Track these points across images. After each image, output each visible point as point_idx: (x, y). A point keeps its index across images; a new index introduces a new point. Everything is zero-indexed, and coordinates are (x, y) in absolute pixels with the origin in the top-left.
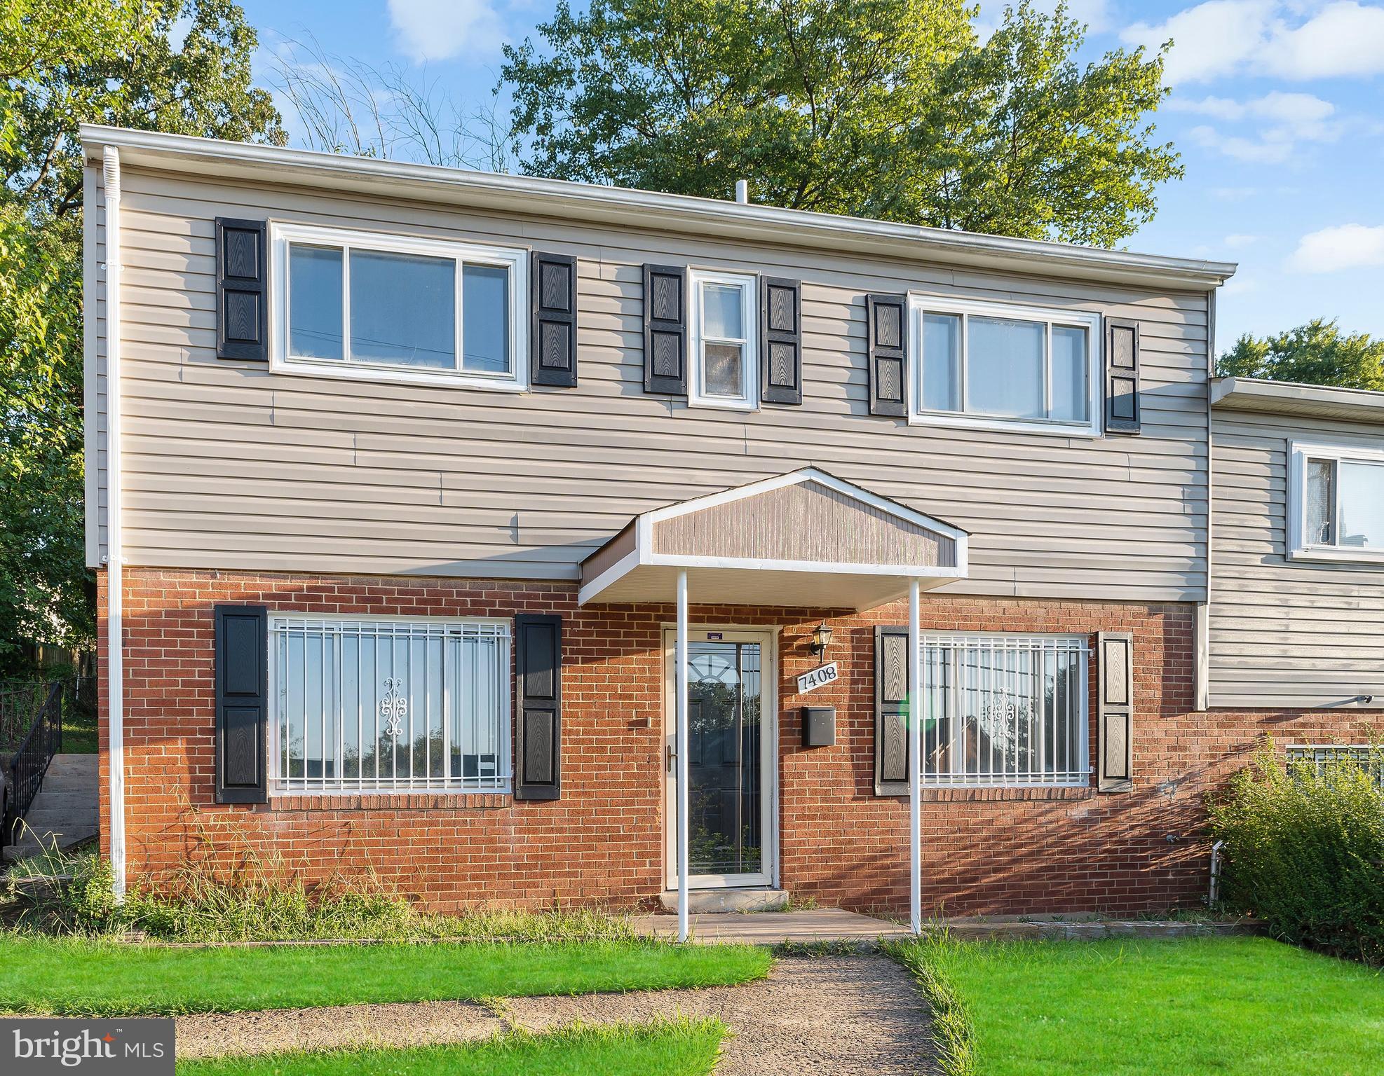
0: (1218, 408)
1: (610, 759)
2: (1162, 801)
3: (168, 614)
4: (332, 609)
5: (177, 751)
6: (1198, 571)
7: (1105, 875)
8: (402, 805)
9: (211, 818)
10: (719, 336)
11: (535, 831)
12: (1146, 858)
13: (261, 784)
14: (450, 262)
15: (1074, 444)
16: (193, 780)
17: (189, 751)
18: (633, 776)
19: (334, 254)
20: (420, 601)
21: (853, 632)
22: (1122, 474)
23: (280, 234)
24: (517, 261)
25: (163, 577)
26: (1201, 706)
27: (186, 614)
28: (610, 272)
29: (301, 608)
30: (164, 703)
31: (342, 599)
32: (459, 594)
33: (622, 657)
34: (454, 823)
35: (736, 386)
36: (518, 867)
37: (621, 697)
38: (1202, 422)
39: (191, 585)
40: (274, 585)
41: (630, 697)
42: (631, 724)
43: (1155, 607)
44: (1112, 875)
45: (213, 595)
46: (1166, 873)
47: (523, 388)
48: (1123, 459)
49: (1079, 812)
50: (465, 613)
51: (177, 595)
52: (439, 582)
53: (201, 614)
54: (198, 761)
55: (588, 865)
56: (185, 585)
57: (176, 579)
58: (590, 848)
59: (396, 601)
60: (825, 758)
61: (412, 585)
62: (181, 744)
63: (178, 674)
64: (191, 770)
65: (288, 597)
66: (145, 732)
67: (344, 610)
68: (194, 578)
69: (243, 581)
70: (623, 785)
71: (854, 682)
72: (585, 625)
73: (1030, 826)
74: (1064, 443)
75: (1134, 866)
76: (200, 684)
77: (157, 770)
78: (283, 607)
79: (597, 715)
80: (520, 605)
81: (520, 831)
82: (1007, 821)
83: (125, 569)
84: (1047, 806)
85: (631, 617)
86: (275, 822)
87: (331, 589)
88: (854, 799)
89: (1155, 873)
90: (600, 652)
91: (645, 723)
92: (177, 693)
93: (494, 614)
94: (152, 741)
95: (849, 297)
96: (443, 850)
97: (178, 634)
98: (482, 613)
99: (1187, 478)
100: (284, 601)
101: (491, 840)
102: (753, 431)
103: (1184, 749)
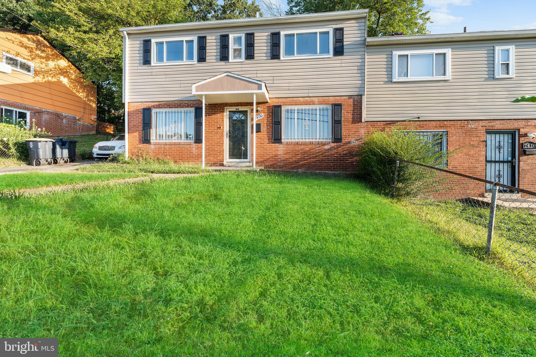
0: (367, 46)
1: (213, 135)
2: (352, 144)
3: (136, 110)
4: (162, 108)
5: (137, 134)
6: (362, 87)
7: (335, 162)
8: (174, 144)
9: (141, 146)
10: (237, 47)
11: (198, 149)
12: (347, 159)
13: (150, 140)
14: (183, 41)
15: (325, 59)
16: (139, 139)
17: (139, 134)
18: (218, 138)
19: (163, 43)
20: (177, 105)
21: (268, 107)
22: (340, 65)
23: (154, 41)
24: (195, 39)
25: (135, 104)
26: (363, 121)
27: (138, 110)
28: (214, 37)
29: (157, 108)
30: (135, 126)
31: (164, 106)
32: (185, 104)
33: (216, 115)
34: (183, 147)
35: (240, 57)
36: (195, 156)
37: (216, 122)
38: (363, 49)
39: (139, 105)
40: (153, 104)
41: (218, 122)
42: (218, 128)
43: (350, 97)
44: (337, 162)
45: (142, 106)
46: (354, 163)
47: (196, 63)
48: (340, 61)
49: (327, 147)
50: (185, 107)
51: (137, 107)
52: (181, 101)
53: (141, 110)
54: (140, 136)
55: (209, 156)
56: (138, 105)
57: (137, 104)
58: (209, 153)
59: (173, 105)
60: (261, 135)
61: (176, 102)
62: (137, 133)
63: (137, 120)
64: (139, 137)
65: (155, 106)
66: (132, 131)
67: (164, 108)
68: (140, 103)
69: (147, 103)
70: (216, 140)
71: (268, 118)
72: (209, 108)
73: (313, 150)
74: (323, 60)
75: (344, 161)
76: (140, 122)
77: (133, 137)
78: (154, 108)
79: (211, 126)
80: (196, 105)
81: (196, 149)
82: (307, 149)
83: (128, 103)
84: (318, 146)
85: (218, 106)
86: (152, 147)
87: (162, 104)
88: (268, 143)
89: (350, 162)
90: (211, 113)
91: (220, 128)
92: (137, 124)
93: (191, 107)
94: (133, 132)
95: (266, 34)
96: (181, 152)
97: (137, 113)
98: (189, 107)
99: (359, 64)
100: (154, 107)
101: (190, 151)
102: (243, 66)
103: (359, 132)
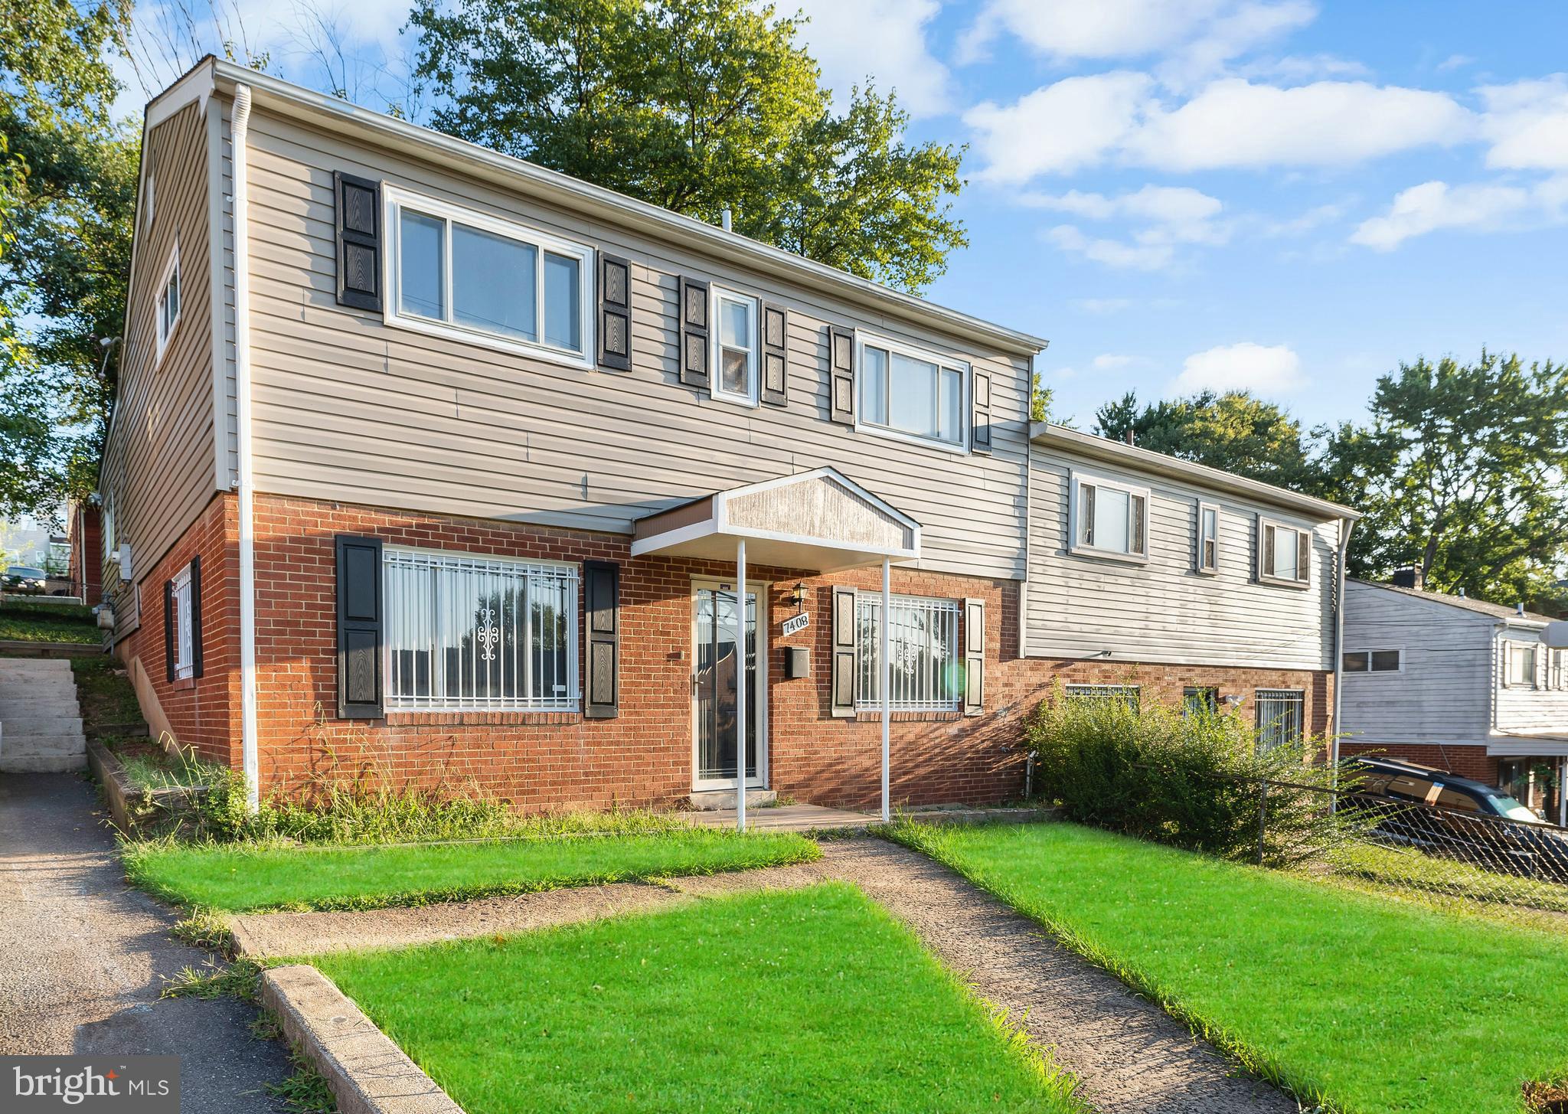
0: (1035, 442)
1: (654, 684)
2: (998, 723)
3: (293, 540)
4: (437, 546)
5: (302, 669)
6: (1021, 559)
7: (967, 776)
8: (497, 721)
9: (328, 731)
10: (732, 345)
11: (599, 744)
12: (989, 763)
13: (377, 701)
14: (534, 249)
15: (954, 458)
16: (317, 697)
17: (313, 669)
18: (670, 699)
19: (439, 223)
20: (510, 544)
21: (819, 589)
22: (979, 483)
23: (393, 197)
24: (585, 255)
25: (287, 505)
26: (1022, 656)
27: (309, 541)
28: (655, 278)
29: (411, 543)
30: (288, 623)
31: (445, 537)
32: (541, 539)
33: (663, 602)
34: (537, 737)
35: (744, 390)
36: (586, 774)
37: (662, 633)
38: (1024, 450)
39: (313, 514)
40: (387, 520)
41: (668, 634)
42: (669, 656)
43: (997, 582)
44: (972, 776)
45: (333, 526)
46: (1001, 774)
47: (590, 366)
48: (980, 473)
49: (953, 729)
50: (545, 556)
51: (300, 523)
52: (524, 528)
53: (323, 543)
54: (321, 679)
55: (638, 772)
56: (307, 513)
57: (299, 507)
58: (639, 758)
59: (491, 542)
60: (800, 687)
61: (503, 528)
62: (306, 663)
63: (301, 597)
64: (315, 687)
65: (399, 532)
66: (272, 651)
67: (447, 547)
68: (316, 508)
69: (360, 514)
70: (663, 706)
71: (819, 628)
72: (637, 572)
73: (925, 741)
74: (947, 456)
75: (983, 769)
76: (322, 607)
77: (284, 686)
78: (396, 541)
79: (644, 648)
80: (587, 552)
81: (587, 744)
82: (911, 737)
83: (258, 495)
84: (935, 726)
85: (669, 568)
86: (389, 736)
87: (436, 528)
88: (819, 719)
89: (995, 774)
90: (647, 595)
91: (678, 655)
92: (301, 615)
93: (568, 558)
94: (279, 660)
95: (818, 326)
96: (529, 760)
97: (302, 560)
98: (558, 557)
99: (1016, 491)
100: (396, 535)
101: (566, 752)
102: (755, 425)
103: (1011, 685)
